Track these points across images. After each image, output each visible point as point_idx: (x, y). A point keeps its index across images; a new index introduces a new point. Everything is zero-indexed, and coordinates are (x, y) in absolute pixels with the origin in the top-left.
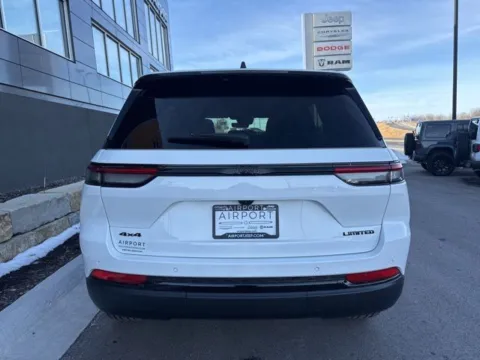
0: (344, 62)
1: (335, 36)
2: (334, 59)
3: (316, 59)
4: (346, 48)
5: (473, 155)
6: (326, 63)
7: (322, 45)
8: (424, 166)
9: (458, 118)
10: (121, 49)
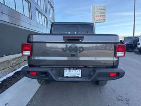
0: (103, 20)
2: (101, 19)
4: (104, 16)
5: (138, 46)
6: (98, 20)
7: (97, 15)
9: (135, 36)
10: (42, 16)
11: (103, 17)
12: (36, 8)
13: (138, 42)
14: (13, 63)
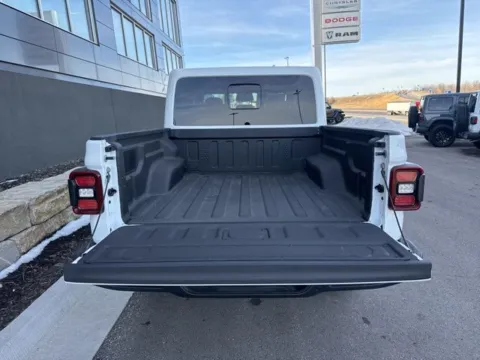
0: (352, 34)
1: (343, 7)
2: (342, 31)
3: (324, 31)
4: (355, 19)
5: (470, 127)
6: (334, 35)
7: (331, 17)
8: (426, 137)
10: (136, 29)
11: (353, 23)
12: (111, 2)
13: (472, 115)
14: (39, 214)
